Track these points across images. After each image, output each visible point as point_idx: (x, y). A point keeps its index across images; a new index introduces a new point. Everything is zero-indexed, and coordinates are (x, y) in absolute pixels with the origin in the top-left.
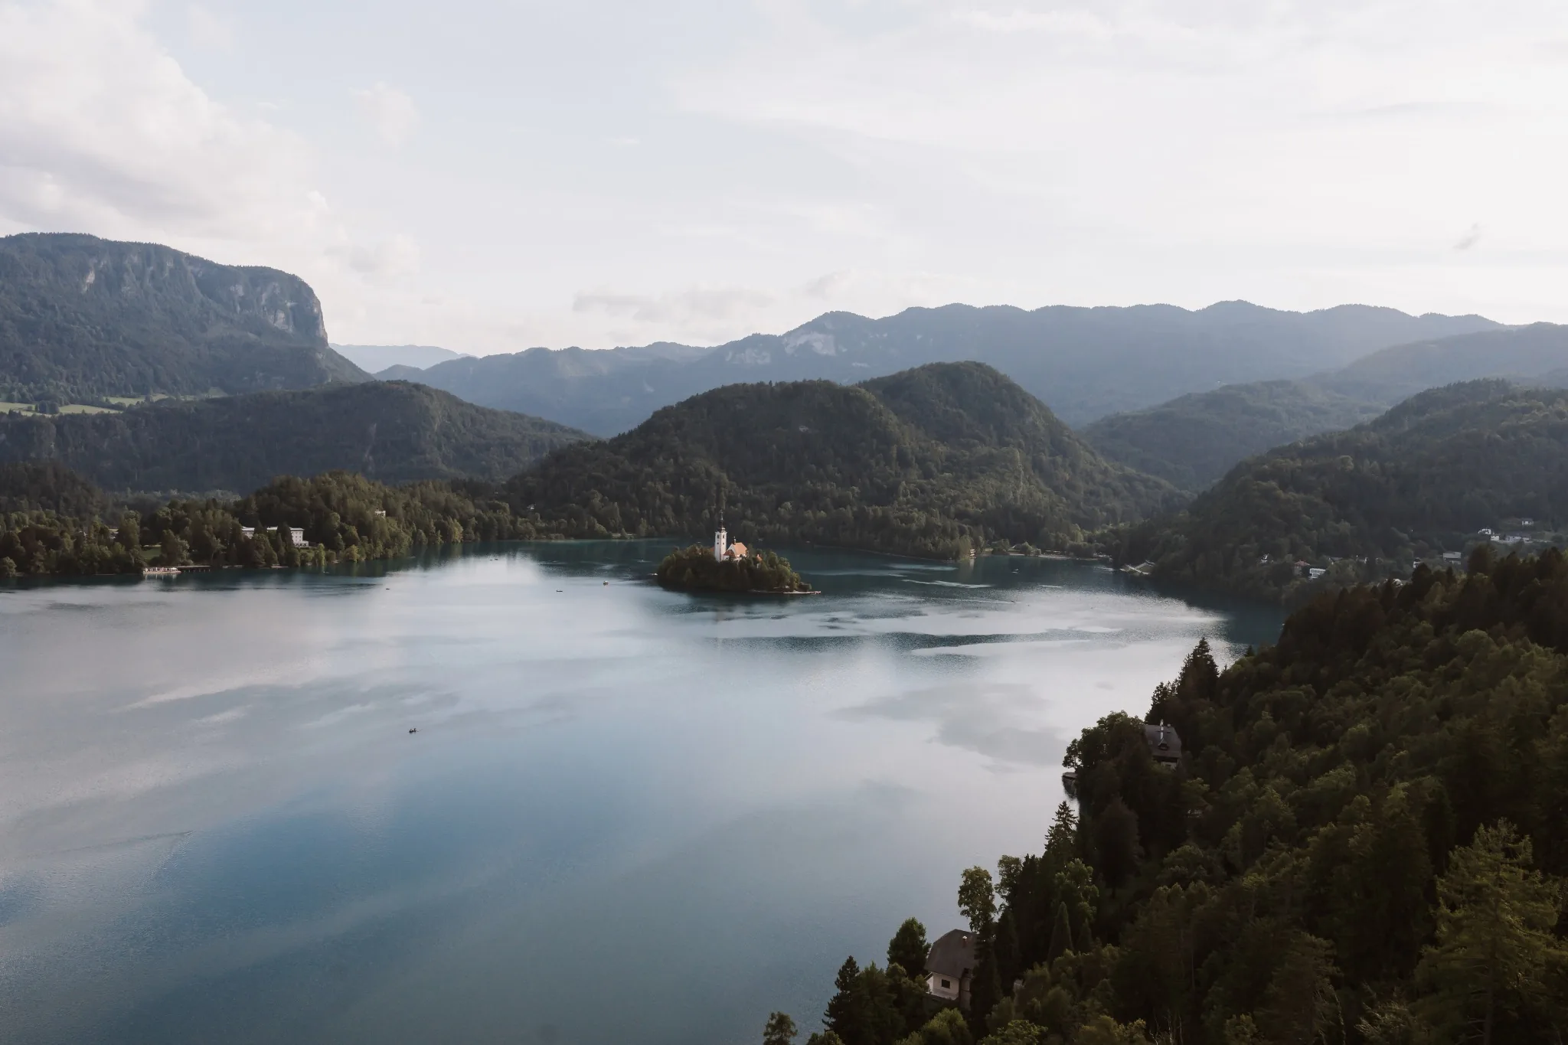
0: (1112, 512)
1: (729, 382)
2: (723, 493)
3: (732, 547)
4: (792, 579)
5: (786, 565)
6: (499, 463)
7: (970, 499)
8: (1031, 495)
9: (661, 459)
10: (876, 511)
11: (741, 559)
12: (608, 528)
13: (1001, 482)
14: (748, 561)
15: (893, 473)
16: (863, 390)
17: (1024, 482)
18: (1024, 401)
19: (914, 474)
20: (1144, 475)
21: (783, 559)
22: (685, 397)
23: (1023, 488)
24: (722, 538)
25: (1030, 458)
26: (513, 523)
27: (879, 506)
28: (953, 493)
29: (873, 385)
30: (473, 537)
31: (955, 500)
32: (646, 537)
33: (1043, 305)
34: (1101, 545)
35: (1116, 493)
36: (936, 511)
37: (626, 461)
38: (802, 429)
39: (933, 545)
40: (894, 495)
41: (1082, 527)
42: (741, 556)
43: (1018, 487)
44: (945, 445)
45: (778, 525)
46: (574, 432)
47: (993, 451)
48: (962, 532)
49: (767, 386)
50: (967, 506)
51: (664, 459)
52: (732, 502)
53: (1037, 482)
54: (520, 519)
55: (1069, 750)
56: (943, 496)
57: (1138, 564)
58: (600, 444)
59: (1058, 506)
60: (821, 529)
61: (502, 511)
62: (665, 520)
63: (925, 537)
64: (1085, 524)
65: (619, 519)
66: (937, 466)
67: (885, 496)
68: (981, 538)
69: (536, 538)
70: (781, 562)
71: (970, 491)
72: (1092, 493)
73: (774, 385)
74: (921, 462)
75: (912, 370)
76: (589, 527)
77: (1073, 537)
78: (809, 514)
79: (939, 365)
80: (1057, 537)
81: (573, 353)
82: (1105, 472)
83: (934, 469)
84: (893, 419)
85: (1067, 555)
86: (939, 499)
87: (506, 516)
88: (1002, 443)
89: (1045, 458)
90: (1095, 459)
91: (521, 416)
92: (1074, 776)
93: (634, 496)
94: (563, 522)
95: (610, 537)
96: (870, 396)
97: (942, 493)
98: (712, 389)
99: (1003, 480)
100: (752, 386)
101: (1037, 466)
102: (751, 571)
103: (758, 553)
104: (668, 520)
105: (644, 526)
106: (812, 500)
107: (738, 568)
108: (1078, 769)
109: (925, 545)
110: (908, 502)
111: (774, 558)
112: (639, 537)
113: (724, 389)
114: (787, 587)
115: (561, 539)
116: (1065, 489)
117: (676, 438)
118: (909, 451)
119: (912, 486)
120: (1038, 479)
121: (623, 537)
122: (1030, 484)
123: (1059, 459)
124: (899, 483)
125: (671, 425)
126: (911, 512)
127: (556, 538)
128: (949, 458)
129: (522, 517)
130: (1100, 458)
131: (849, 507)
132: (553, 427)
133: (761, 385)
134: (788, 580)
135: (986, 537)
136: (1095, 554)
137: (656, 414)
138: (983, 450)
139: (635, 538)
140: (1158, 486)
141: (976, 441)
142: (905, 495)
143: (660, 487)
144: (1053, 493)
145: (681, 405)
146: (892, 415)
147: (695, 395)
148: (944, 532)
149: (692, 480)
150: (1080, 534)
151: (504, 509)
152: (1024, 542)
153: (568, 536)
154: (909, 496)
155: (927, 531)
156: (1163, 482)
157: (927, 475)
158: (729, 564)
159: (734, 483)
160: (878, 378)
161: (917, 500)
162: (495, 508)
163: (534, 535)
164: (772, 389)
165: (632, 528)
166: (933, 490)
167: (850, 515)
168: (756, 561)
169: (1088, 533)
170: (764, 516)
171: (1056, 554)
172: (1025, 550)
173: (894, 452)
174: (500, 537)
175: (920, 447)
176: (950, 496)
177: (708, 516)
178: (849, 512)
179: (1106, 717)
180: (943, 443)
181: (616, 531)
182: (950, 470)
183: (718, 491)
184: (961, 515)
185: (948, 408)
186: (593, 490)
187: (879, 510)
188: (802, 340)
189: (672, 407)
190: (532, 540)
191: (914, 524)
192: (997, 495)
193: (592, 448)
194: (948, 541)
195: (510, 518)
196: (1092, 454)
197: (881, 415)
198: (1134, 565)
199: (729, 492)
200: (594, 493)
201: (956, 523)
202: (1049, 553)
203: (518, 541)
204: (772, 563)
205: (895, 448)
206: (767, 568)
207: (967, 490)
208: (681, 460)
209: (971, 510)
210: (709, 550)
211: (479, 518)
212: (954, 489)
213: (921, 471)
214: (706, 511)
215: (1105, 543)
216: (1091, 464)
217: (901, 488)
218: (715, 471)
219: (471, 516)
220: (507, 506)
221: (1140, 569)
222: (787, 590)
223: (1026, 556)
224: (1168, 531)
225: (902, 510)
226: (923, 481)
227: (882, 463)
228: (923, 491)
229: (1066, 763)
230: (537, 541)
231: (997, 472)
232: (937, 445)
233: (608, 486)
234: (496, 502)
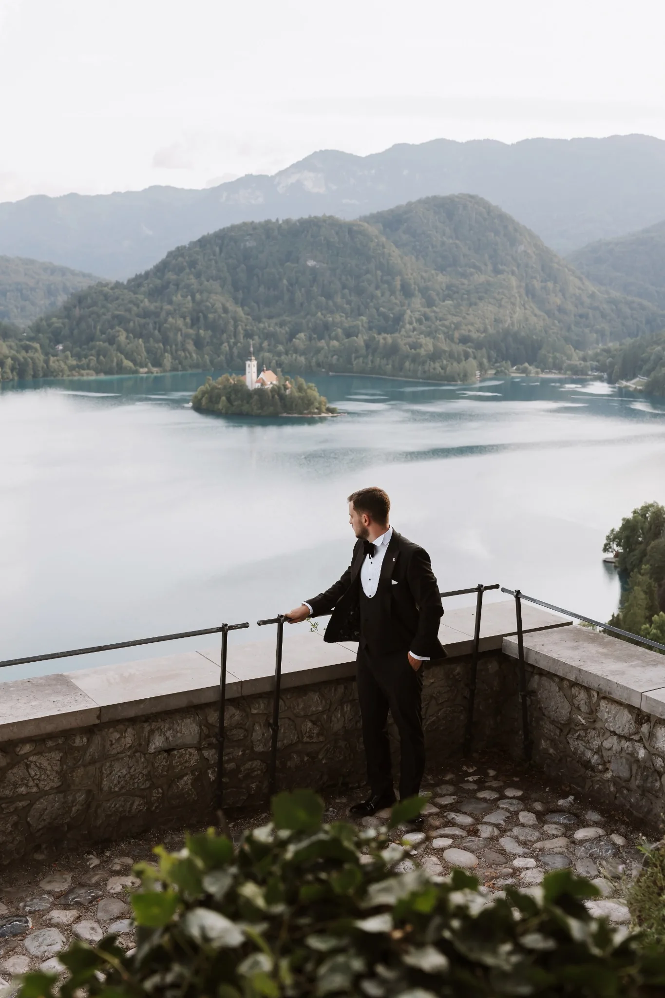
0: (602, 334)
1: (237, 221)
2: (240, 327)
3: (262, 375)
4: (320, 403)
5: (314, 390)
6: (17, 307)
7: (472, 324)
8: (527, 319)
9: (179, 296)
10: (384, 339)
11: (271, 386)
12: (135, 364)
13: (499, 307)
14: (279, 388)
15: (398, 302)
16: (366, 225)
17: (520, 308)
18: (516, 230)
19: (417, 302)
20: (629, 298)
21: (311, 384)
22: (196, 237)
23: (519, 314)
24: (252, 366)
25: (523, 284)
26: (47, 362)
27: (388, 334)
28: (455, 319)
29: (375, 218)
30: (11, 377)
31: (457, 326)
32: (171, 371)
33: (524, 138)
34: (595, 363)
35: (603, 316)
36: (441, 336)
37: (146, 300)
38: (311, 263)
39: (442, 369)
40: (401, 323)
41: (576, 348)
42: (271, 383)
43: (515, 312)
44: (444, 275)
45: (294, 356)
46: (84, 275)
47: (490, 279)
48: (467, 356)
49: (274, 223)
50: (470, 331)
51: (182, 296)
52: (249, 335)
53: (531, 307)
54: (52, 359)
55: (608, 538)
56: (447, 323)
57: (631, 379)
58: (118, 285)
59: (551, 329)
60: (335, 357)
61: (34, 350)
62: (188, 355)
63: (434, 362)
64: (579, 345)
65: (144, 354)
66: (438, 294)
67: (395, 323)
68: (485, 361)
69: (68, 376)
70: (309, 388)
71: (470, 318)
72: (581, 316)
73: (281, 222)
74: (424, 291)
75: (409, 204)
76: (117, 364)
77: (569, 358)
78: (322, 343)
79: (435, 198)
80: (555, 358)
81: (72, 197)
82: (592, 296)
83: (436, 298)
84: (395, 252)
85: (565, 374)
86: (443, 325)
87: (39, 356)
88: (497, 272)
89: (537, 284)
90: (583, 284)
91: (32, 262)
92: (614, 560)
93: (156, 332)
94: (92, 359)
95: (136, 372)
96: (373, 230)
97: (446, 320)
98: (222, 227)
99: (500, 306)
100: (260, 223)
101: (530, 292)
102: (282, 397)
103: (286, 380)
104: (190, 354)
105: (168, 360)
106: (323, 330)
107: (270, 394)
108: (617, 555)
109: (434, 369)
110: (414, 330)
111: (302, 384)
112: (165, 371)
113: (233, 228)
114: (316, 411)
115: (92, 375)
116: (556, 313)
117: (192, 277)
118: (412, 281)
119: (417, 315)
120: (532, 305)
121: (150, 372)
122: (525, 309)
123: (550, 285)
124: (405, 311)
125: (185, 264)
126: (419, 339)
127: (88, 374)
128: (449, 287)
129: (53, 356)
130: (587, 283)
131: (360, 336)
132: (63, 271)
133: (268, 222)
134: (317, 404)
135: (489, 359)
136: (590, 373)
137: (170, 254)
138: (481, 278)
139: (161, 372)
140: (643, 308)
141: (472, 270)
142: (411, 323)
143: (180, 322)
144: (546, 317)
145: (193, 244)
146: (394, 248)
147: (206, 234)
148: (451, 356)
149: (211, 316)
150: (574, 355)
151: (36, 350)
152: (524, 363)
153: (98, 372)
154: (415, 324)
155: (435, 356)
156: (646, 303)
157: (430, 303)
158: (260, 392)
159: (249, 317)
160: (378, 213)
161: (423, 328)
162: (27, 348)
163: (67, 372)
164: (280, 227)
165: (157, 363)
166: (436, 318)
167: (362, 344)
168: (286, 388)
169: (581, 353)
170: (280, 348)
171: (555, 373)
172: (524, 371)
173: (398, 283)
174: (35, 376)
175: (422, 277)
176: (454, 323)
177: (227, 348)
178: (360, 340)
179: (640, 508)
180: (442, 272)
181: (142, 367)
182: (449, 297)
183: (236, 327)
184: (464, 340)
185: (445, 239)
186: (117, 328)
187: (389, 338)
188: (293, 179)
189: (185, 247)
190: (65, 378)
191: (423, 350)
192: (496, 320)
193: (112, 289)
194: (455, 364)
195: (42, 357)
196: (580, 279)
197: (384, 247)
198: (627, 380)
199: (246, 326)
200: (119, 331)
201: (461, 348)
202: (547, 373)
203: (52, 378)
204: (300, 389)
205: (398, 278)
206: (297, 394)
207: (467, 316)
208: (198, 296)
209: (474, 335)
210: (242, 378)
211: (14, 359)
212: (455, 316)
213: (424, 300)
214: (226, 344)
215: (598, 361)
216: (579, 288)
217: (407, 317)
218: (231, 306)
219: (6, 357)
220: (37, 346)
221: (633, 384)
222: (315, 413)
223: (527, 375)
224: (659, 348)
225: (410, 337)
226: (427, 310)
227: (387, 294)
228: (427, 319)
229: (606, 549)
230: (70, 378)
231: (494, 298)
232: (437, 275)
233: (131, 324)
234: (28, 343)
